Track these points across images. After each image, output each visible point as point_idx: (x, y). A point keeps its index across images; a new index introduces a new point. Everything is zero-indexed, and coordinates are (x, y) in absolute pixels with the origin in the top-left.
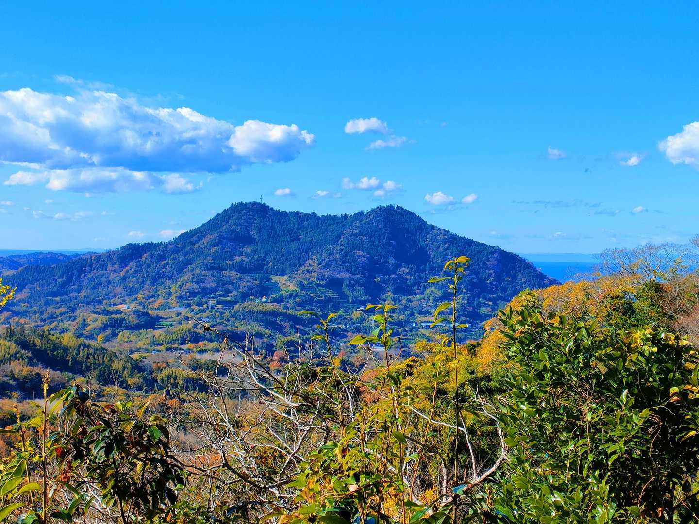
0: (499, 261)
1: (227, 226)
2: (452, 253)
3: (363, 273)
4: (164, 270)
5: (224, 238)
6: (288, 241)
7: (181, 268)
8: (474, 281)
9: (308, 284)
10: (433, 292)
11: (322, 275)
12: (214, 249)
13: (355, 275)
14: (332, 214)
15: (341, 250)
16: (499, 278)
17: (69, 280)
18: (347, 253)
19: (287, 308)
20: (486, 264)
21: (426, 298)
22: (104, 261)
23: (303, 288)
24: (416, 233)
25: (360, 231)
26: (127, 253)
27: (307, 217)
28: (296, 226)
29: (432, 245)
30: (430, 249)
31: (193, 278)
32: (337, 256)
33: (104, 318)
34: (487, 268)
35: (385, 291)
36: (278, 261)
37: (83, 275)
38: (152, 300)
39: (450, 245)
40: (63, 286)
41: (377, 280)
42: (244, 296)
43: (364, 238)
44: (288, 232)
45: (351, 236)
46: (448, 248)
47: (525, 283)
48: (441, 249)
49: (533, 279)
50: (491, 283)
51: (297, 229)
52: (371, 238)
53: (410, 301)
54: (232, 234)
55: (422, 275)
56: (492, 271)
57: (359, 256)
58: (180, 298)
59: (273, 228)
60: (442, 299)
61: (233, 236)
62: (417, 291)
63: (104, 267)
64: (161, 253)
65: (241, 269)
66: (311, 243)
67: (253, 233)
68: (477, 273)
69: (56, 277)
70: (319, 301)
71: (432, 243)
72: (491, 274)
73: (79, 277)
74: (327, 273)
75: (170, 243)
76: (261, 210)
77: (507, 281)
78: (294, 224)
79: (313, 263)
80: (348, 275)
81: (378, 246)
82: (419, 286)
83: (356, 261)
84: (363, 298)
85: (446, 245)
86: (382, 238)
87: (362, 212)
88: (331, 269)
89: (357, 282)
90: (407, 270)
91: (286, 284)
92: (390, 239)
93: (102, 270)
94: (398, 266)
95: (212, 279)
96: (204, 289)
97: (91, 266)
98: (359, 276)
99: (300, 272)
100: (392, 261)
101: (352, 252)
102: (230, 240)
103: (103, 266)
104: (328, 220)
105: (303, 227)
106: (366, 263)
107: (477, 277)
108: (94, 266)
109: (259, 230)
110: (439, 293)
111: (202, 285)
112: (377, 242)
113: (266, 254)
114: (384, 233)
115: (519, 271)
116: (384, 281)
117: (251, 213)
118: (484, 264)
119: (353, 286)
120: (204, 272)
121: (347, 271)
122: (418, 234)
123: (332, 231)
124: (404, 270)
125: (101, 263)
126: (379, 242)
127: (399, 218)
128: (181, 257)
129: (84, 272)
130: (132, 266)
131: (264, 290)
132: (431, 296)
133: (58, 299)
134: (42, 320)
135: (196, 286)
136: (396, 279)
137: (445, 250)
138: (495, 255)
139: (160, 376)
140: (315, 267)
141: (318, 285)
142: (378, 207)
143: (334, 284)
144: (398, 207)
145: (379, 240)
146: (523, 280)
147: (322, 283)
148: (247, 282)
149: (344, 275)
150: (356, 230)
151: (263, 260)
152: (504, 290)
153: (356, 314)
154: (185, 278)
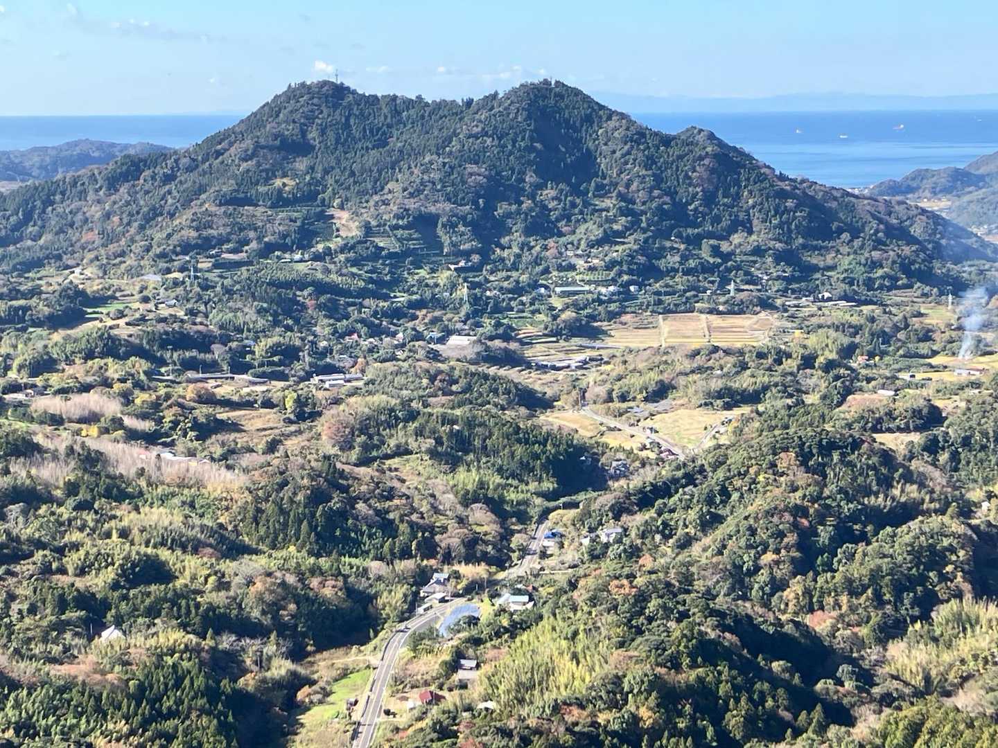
0: (712, 171)
1: (274, 124)
2: (635, 160)
3: (475, 203)
4: (162, 202)
5: (263, 147)
6: (367, 148)
7: (189, 197)
8: (666, 207)
9: (377, 226)
10: (591, 229)
11: (405, 210)
12: (244, 165)
13: (461, 205)
14: (449, 99)
15: (444, 164)
16: (709, 199)
17: (28, 217)
18: (452, 168)
19: (328, 271)
20: (690, 178)
21: (575, 243)
22: (83, 184)
23: (369, 230)
24: (582, 126)
25: (483, 129)
26: (119, 171)
27: (409, 103)
28: (389, 120)
29: (604, 147)
30: (601, 154)
31: (193, 221)
32: (435, 176)
34: (690, 185)
35: (509, 232)
36: (342, 185)
37: (50, 208)
38: (119, 259)
39: (632, 147)
40: (17, 227)
41: (499, 212)
42: (266, 252)
43: (489, 141)
44: (371, 131)
45: (469, 138)
46: (629, 153)
47: (754, 207)
48: (618, 154)
49: (767, 200)
50: (696, 209)
51: (389, 126)
52: (500, 139)
53: (546, 248)
54: (276, 139)
55: (578, 201)
56: (698, 189)
57: (471, 174)
58: (162, 255)
59: (347, 126)
60: (599, 243)
61: (278, 143)
62: (565, 229)
63: (83, 195)
64: (169, 172)
65: (280, 201)
66: (401, 151)
67: (313, 136)
68: (672, 193)
69: (8, 213)
70: (391, 255)
71: (606, 144)
72: (697, 193)
73: (44, 212)
74: (412, 204)
76: (336, 93)
77: (724, 205)
78: (386, 117)
79: (395, 187)
80: (448, 206)
81: (511, 153)
82: (569, 220)
83: (464, 182)
84: (466, 246)
85: (626, 148)
86: (519, 139)
87: (495, 96)
88: (422, 196)
89: (463, 218)
90: (553, 193)
91: (346, 225)
92: (532, 139)
93: (80, 200)
94: (540, 187)
95: (222, 221)
96: (206, 239)
97: (63, 193)
98: (468, 207)
99: (372, 203)
100: (530, 178)
101: (460, 166)
102: (271, 148)
103: (81, 192)
104: (440, 109)
105: (400, 122)
106: (481, 186)
107: (673, 199)
108: (68, 193)
109: (324, 131)
110: (597, 233)
111: (205, 233)
112: (510, 147)
113: (326, 172)
114: (524, 130)
115: (745, 187)
116: (509, 215)
117: (315, 101)
118: (687, 177)
119: (454, 226)
120: (213, 209)
121: (449, 200)
122: (584, 128)
123: (440, 130)
124: (549, 193)
125: (79, 188)
126: (514, 146)
127: (557, 101)
128: (193, 179)
129: (52, 203)
130: (124, 193)
131: (304, 238)
132: (585, 237)
135: (194, 234)
136: (531, 210)
137: (623, 156)
138: (706, 161)
140: (398, 195)
141: (396, 227)
142: (522, 85)
143: (425, 223)
144: (557, 82)
145: (514, 142)
146: (751, 202)
147: (401, 222)
148: (281, 222)
149: (442, 208)
150: (477, 126)
151: (318, 183)
152: (717, 220)
153: (443, 277)
154: (184, 218)
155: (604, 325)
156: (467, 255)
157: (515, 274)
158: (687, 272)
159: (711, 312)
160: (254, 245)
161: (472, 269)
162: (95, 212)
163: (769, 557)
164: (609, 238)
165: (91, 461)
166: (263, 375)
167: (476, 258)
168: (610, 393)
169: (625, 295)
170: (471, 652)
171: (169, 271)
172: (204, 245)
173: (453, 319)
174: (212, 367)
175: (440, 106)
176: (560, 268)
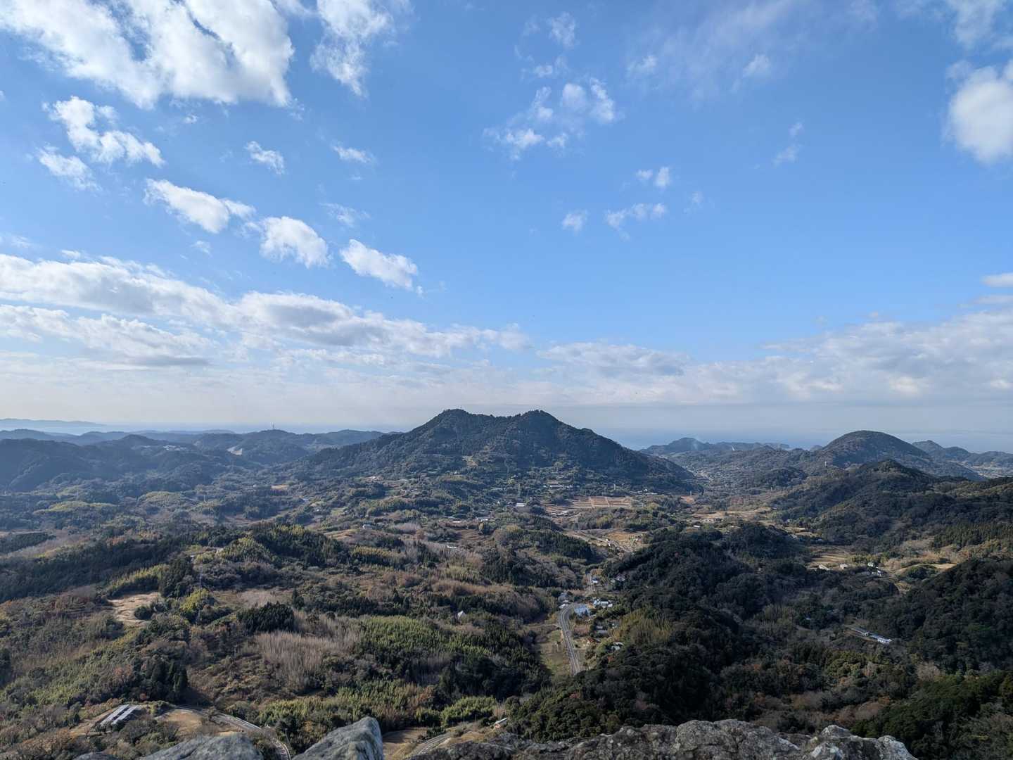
3: (517, 454)
4: (401, 452)
5: (437, 432)
6: (475, 433)
7: (411, 451)
9: (483, 462)
10: (559, 464)
11: (492, 456)
12: (430, 440)
13: (512, 455)
14: (503, 416)
15: (505, 439)
18: (507, 441)
19: (468, 478)
20: (592, 446)
21: (554, 469)
23: (480, 463)
25: (518, 427)
27: (488, 418)
29: (560, 435)
30: (559, 437)
31: (416, 458)
32: (502, 443)
33: (353, 490)
35: (530, 465)
36: (468, 446)
38: (389, 473)
39: (570, 435)
40: (343, 461)
41: (526, 458)
42: (444, 471)
43: (519, 431)
44: (476, 427)
45: (512, 430)
46: (569, 437)
48: (565, 437)
51: (482, 425)
52: (523, 431)
53: (544, 471)
54: (442, 429)
55: (553, 454)
57: (515, 443)
58: (406, 472)
59: (467, 425)
60: (563, 469)
61: (442, 431)
62: (550, 464)
64: (402, 441)
65: (445, 452)
66: (488, 434)
67: (455, 429)
70: (489, 473)
73: (353, 456)
74: (495, 454)
75: (407, 434)
78: (480, 422)
79: (487, 448)
80: (507, 455)
81: (527, 436)
82: (551, 461)
83: (513, 446)
84: (516, 470)
85: (568, 435)
86: (530, 431)
87: (520, 415)
88: (498, 451)
89: (513, 459)
91: (471, 462)
94: (539, 448)
95: (426, 459)
96: (421, 466)
98: (514, 455)
99: (479, 454)
100: (535, 445)
101: (510, 440)
102: (441, 433)
105: (485, 424)
106: (519, 448)
109: (459, 428)
110: (562, 466)
113: (461, 442)
114: (532, 428)
116: (530, 458)
117: (455, 416)
119: (510, 462)
120: (423, 455)
121: (508, 453)
123: (501, 427)
124: (543, 451)
126: (528, 433)
127: (542, 417)
128: (411, 444)
129: (356, 452)
130: (384, 449)
131: (455, 467)
132: (557, 467)
133: (339, 470)
134: (320, 490)
135: (417, 464)
136: (537, 457)
138: (597, 440)
139: (353, 553)
140: (489, 451)
141: (489, 462)
142: (529, 411)
143: (499, 460)
144: (541, 411)
147: (491, 461)
148: (448, 460)
149: (505, 455)
150: (514, 426)
151: (459, 446)
152: (603, 462)
153: (510, 481)
154: (412, 458)
155: (571, 500)
156: (516, 473)
157: (535, 481)
158: (596, 481)
159: (608, 496)
160: (439, 468)
161: (519, 478)
162: (374, 456)
163: (692, 588)
164: (566, 468)
165: (423, 548)
166: (458, 517)
167: (519, 474)
168: (588, 525)
169: (575, 489)
170: (599, 623)
171: (410, 478)
172: (422, 468)
173: (517, 497)
174: (439, 513)
175: (500, 418)
176: (550, 479)
